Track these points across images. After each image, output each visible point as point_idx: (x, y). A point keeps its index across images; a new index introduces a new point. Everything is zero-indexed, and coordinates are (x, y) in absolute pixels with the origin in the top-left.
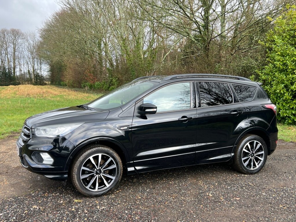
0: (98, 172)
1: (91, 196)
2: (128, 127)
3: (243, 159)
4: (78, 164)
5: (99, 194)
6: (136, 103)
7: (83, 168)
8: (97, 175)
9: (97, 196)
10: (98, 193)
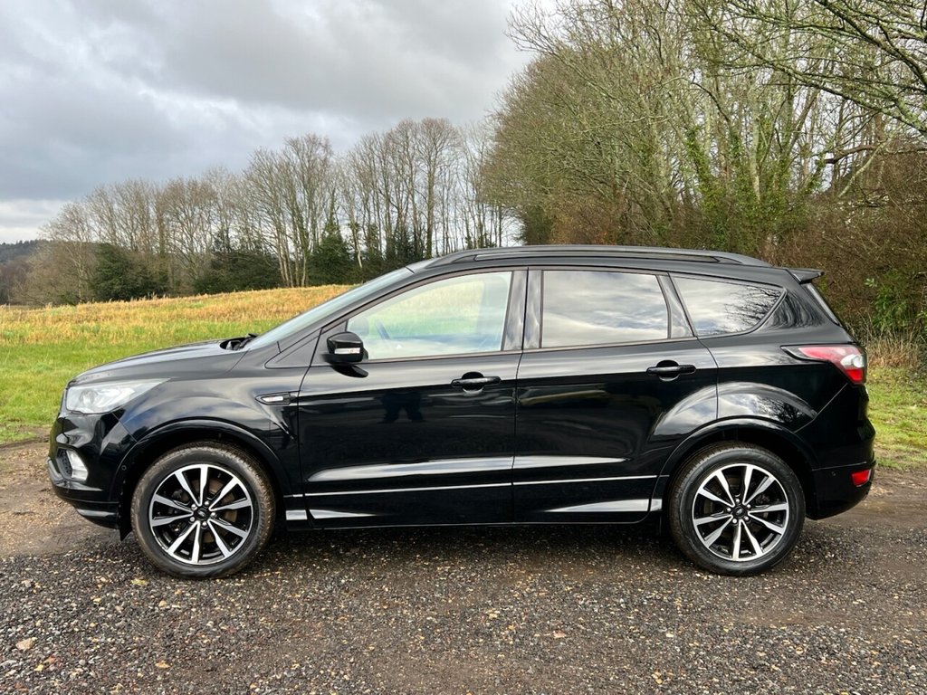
0: (201, 513)
1: (179, 575)
2: (288, 396)
3: (697, 522)
4: (142, 486)
5: (201, 572)
6: (324, 329)
7: (157, 498)
8: (198, 523)
9: (194, 577)
10: (197, 570)
